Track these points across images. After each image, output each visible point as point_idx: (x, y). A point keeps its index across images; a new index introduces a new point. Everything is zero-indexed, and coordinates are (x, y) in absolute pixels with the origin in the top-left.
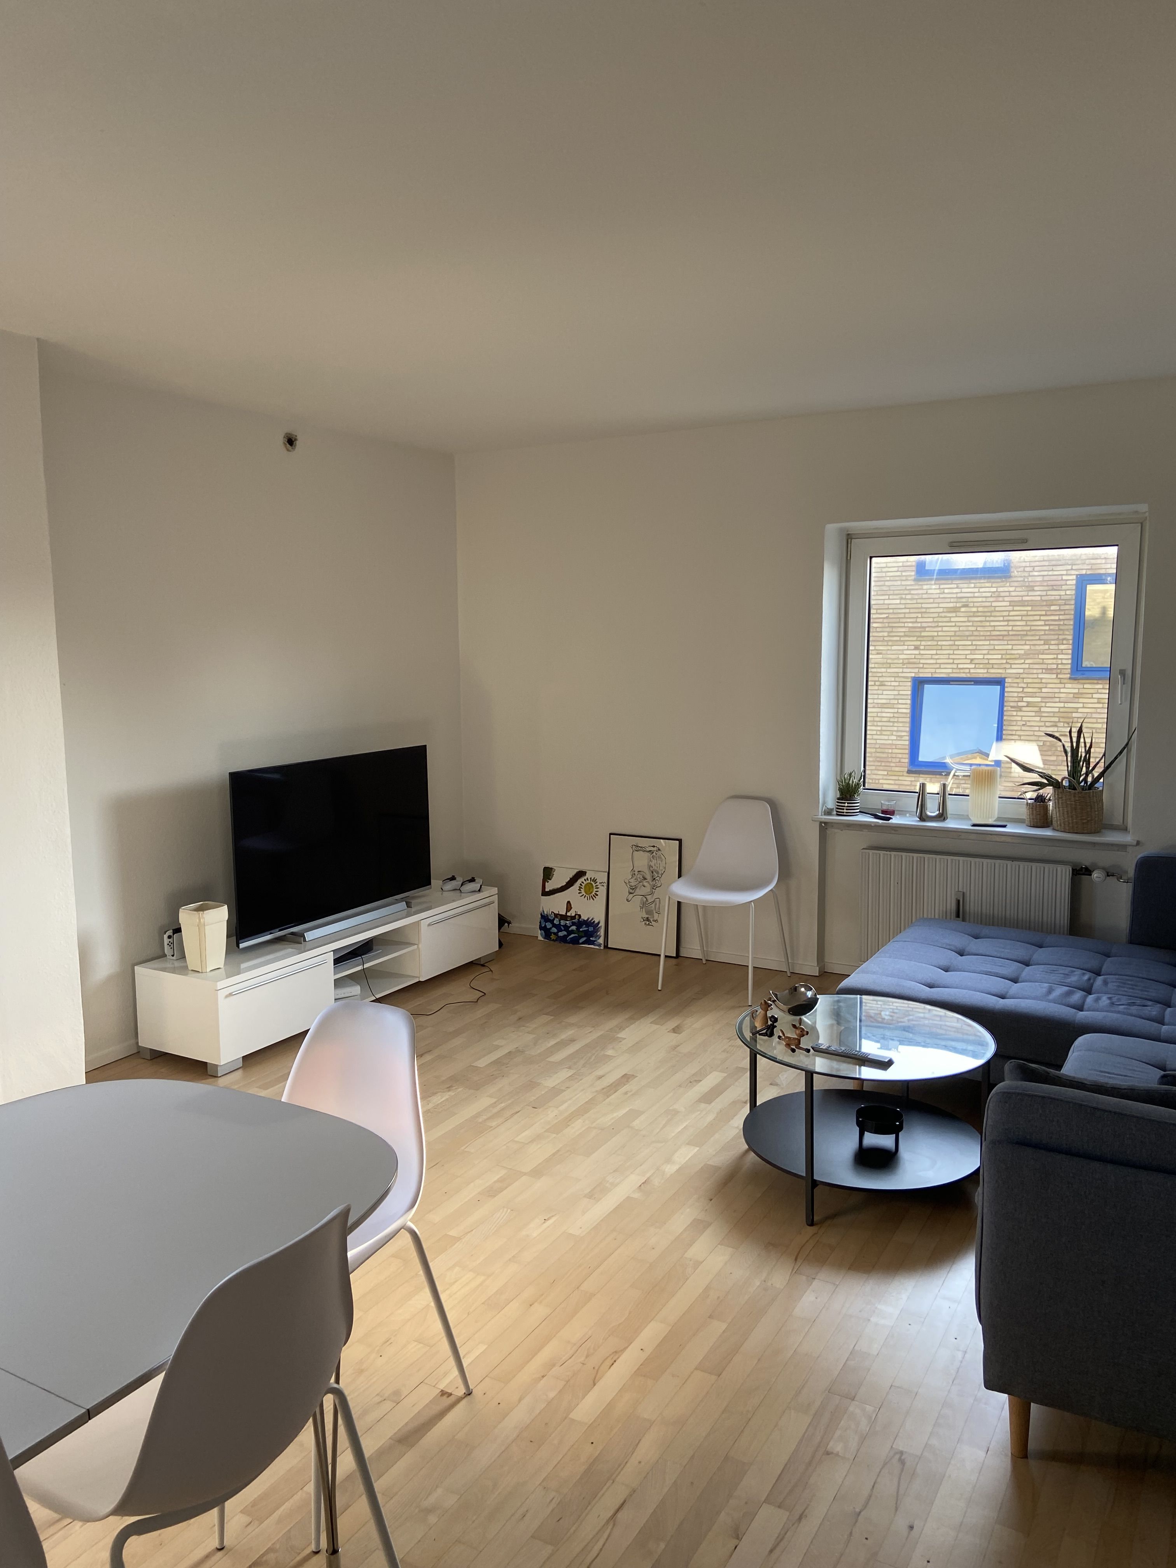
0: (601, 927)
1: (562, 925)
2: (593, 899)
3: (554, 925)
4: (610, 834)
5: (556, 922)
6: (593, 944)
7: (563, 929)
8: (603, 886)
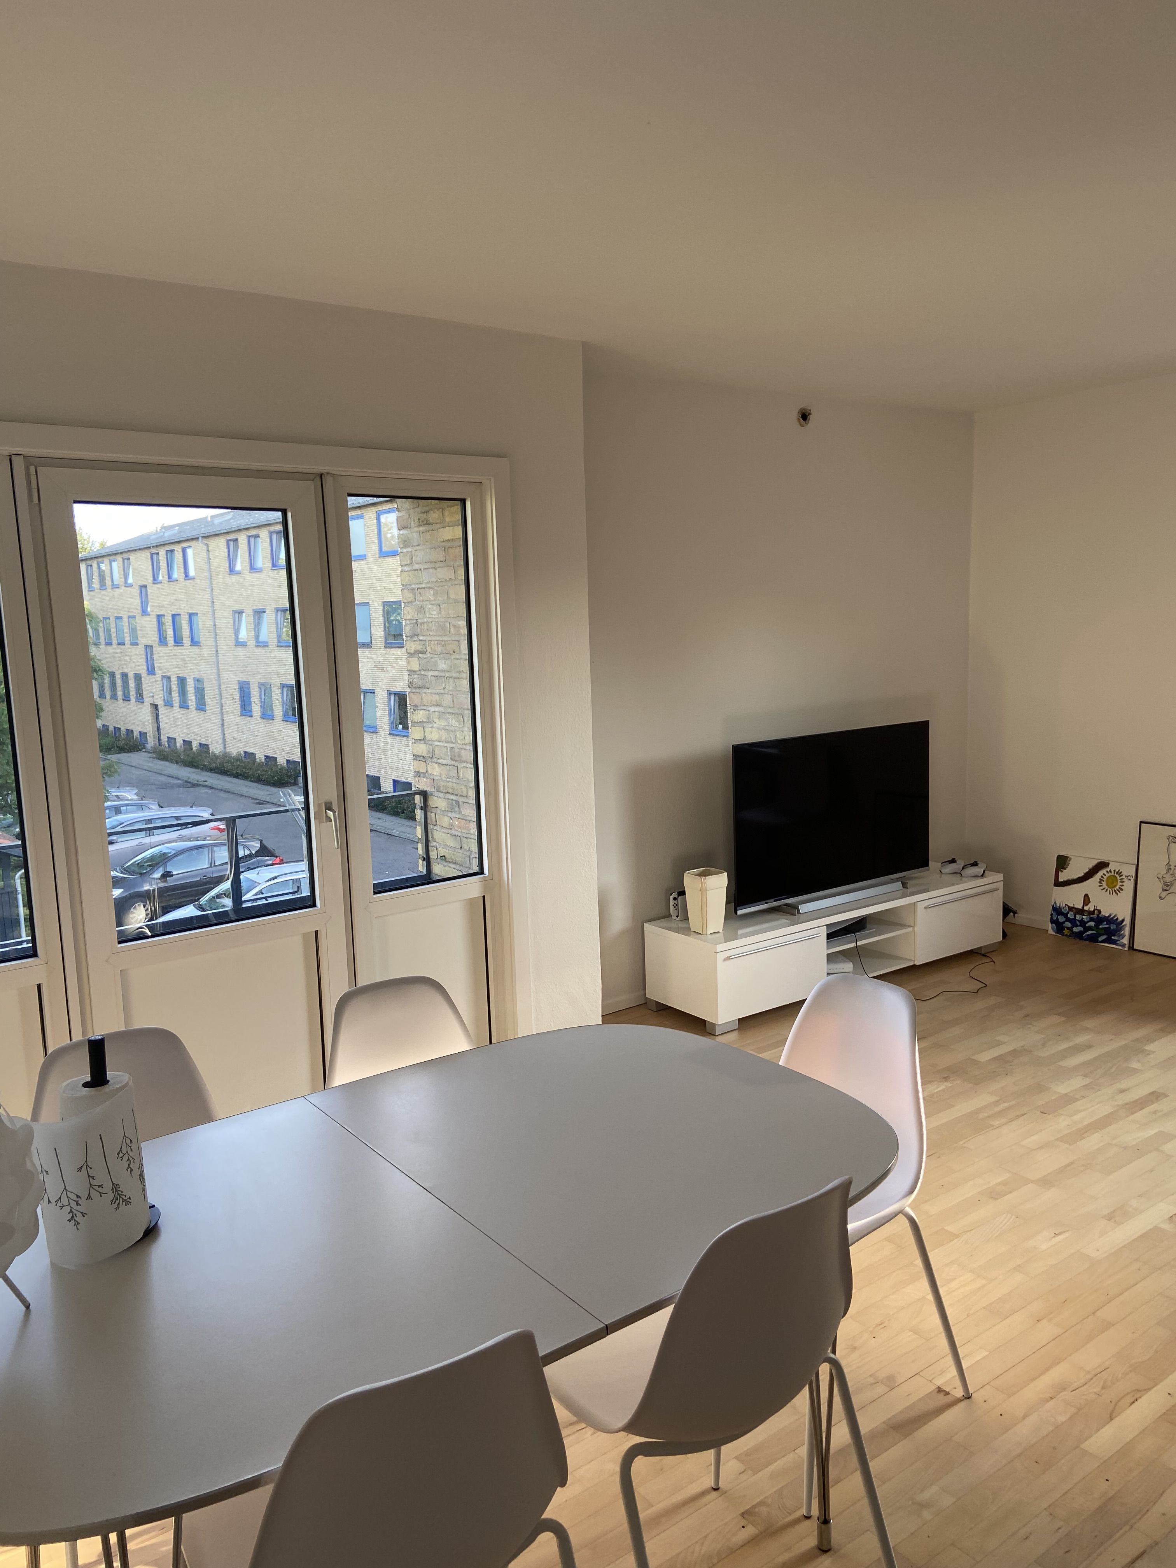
0: (1126, 925)
1: (1078, 920)
2: (1117, 894)
3: (1068, 920)
4: (1141, 822)
5: (1071, 915)
6: (1116, 944)
7: (1079, 924)
8: (1129, 879)
